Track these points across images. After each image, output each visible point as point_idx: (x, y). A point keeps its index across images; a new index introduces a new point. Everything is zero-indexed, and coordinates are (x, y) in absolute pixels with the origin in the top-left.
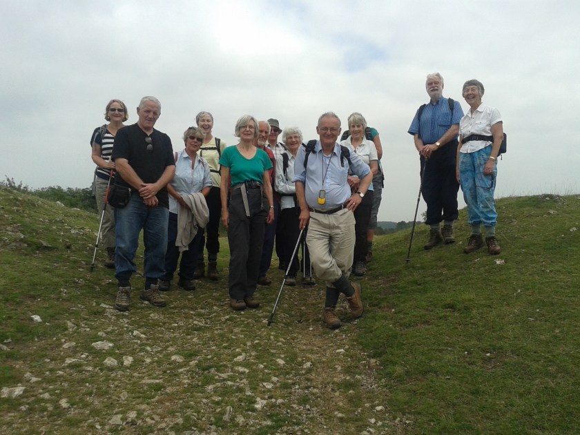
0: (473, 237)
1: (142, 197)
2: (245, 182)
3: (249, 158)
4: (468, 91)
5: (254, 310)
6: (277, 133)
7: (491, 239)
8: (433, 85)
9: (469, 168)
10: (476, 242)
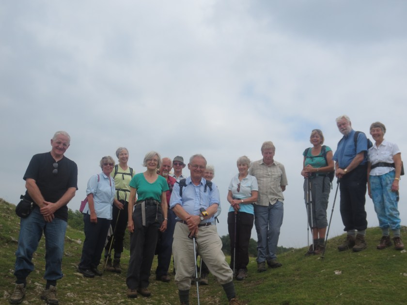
0: (384, 238)
1: (42, 215)
2: (145, 200)
3: (151, 183)
4: (374, 131)
5: (145, 298)
6: (182, 166)
7: (397, 239)
8: (342, 126)
9: (378, 187)
10: (386, 242)
